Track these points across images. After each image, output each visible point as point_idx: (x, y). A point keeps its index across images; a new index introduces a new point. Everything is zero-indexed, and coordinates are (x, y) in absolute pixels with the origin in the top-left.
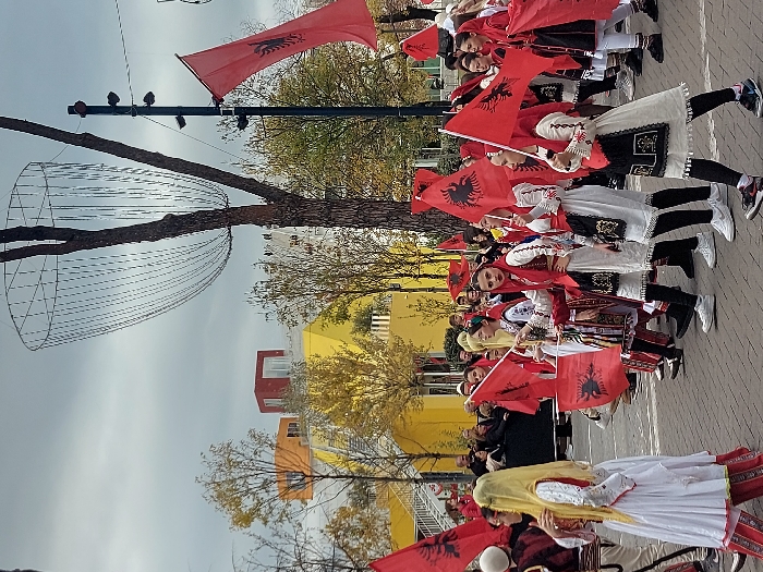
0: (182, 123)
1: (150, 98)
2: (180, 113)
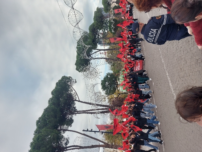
0: (95, 133)
1: (92, 130)
2: (95, 132)
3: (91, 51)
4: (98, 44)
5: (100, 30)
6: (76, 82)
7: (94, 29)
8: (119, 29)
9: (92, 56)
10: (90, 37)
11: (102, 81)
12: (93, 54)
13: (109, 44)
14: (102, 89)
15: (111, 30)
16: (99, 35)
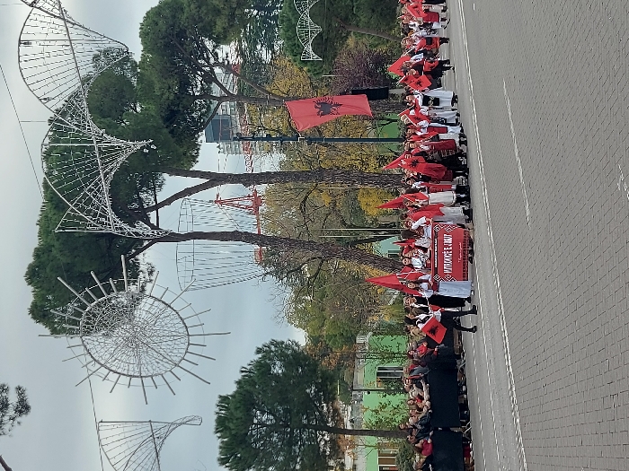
3: (151, 183)
4: (202, 137)
5: (220, 40)
6: (23, 408)
7: (181, 34)
8: (351, 41)
9: (153, 221)
10: (151, 85)
11: (224, 399)
12: (169, 201)
13: (282, 139)
14: (223, 462)
15: (295, 49)
16: (210, 78)
